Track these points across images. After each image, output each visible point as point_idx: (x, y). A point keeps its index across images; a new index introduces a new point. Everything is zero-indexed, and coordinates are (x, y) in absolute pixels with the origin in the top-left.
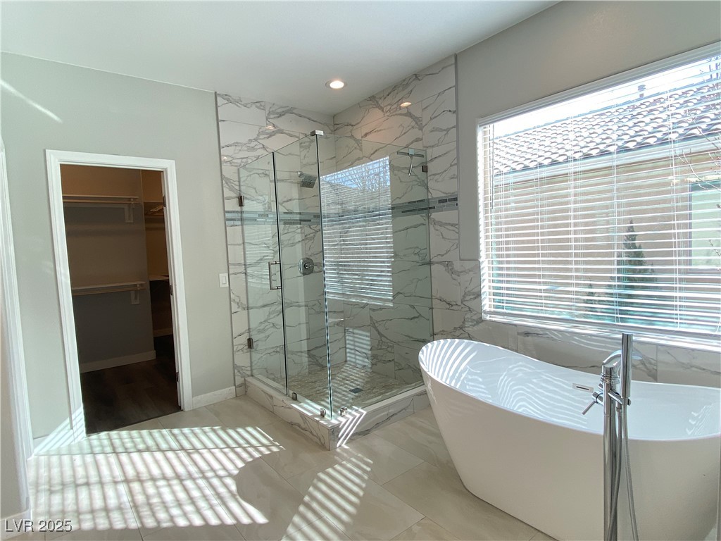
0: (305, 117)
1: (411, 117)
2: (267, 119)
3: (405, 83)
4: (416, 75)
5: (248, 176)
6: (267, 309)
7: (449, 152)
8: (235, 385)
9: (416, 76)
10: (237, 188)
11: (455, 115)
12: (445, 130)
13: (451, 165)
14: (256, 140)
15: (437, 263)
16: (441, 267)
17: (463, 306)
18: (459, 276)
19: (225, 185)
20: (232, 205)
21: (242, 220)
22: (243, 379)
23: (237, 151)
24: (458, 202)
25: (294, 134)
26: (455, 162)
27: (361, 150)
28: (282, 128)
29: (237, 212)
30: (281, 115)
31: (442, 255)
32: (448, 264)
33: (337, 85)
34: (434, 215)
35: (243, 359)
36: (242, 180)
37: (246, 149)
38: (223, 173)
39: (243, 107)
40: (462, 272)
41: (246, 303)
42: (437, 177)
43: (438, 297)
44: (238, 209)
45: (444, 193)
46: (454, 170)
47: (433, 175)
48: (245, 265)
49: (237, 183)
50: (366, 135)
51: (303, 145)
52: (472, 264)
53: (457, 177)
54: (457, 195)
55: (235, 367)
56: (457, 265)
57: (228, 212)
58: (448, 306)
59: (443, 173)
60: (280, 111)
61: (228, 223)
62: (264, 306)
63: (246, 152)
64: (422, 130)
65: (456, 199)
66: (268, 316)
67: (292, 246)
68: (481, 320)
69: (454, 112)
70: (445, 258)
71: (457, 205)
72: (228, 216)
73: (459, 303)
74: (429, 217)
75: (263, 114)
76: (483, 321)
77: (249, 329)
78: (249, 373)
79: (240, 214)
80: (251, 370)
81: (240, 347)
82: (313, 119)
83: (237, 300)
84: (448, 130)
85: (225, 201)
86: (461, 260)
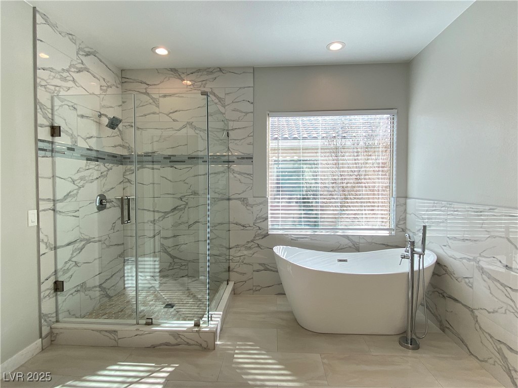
0: (104, 64)
1: (215, 96)
2: (77, 54)
3: (210, 70)
4: (220, 68)
5: (60, 106)
6: (71, 247)
7: (247, 127)
8: (41, 337)
9: (220, 70)
10: (50, 116)
11: (252, 105)
12: (244, 113)
13: (248, 136)
14: (68, 71)
15: (235, 199)
16: (239, 202)
17: (254, 226)
18: (252, 207)
19: (39, 110)
20: (44, 134)
21: (52, 151)
22: (49, 328)
23: (51, 77)
24: (254, 160)
25: (97, 76)
26: (252, 134)
27: (158, 106)
28: (88, 67)
29: (48, 142)
30: (87, 55)
31: (239, 194)
32: (244, 200)
33: (162, 51)
34: (234, 167)
35: (48, 306)
36: (56, 108)
37: (59, 77)
38: (38, 97)
39: (58, 33)
40: (254, 205)
41: (53, 243)
42: (237, 142)
43: (235, 222)
44: (50, 139)
45: (242, 153)
46: (250, 140)
47: (233, 139)
48: (54, 201)
49: (50, 111)
50: (165, 96)
51: (103, 88)
52: (262, 200)
53: (253, 145)
54: (253, 155)
55: (41, 316)
56: (251, 201)
57: (41, 141)
58: (243, 228)
59: (242, 139)
60: (87, 50)
61: (41, 153)
62: (69, 244)
63: (59, 80)
64: (225, 108)
65: (252, 158)
66: (72, 254)
67: (91, 182)
68: (267, 235)
69: (252, 103)
70: (242, 196)
71: (252, 162)
72: (41, 145)
73: (252, 225)
74: (229, 168)
75: (74, 48)
76: (269, 235)
77: (56, 271)
78: (54, 320)
79: (50, 145)
80: (57, 315)
81: (47, 292)
82: (109, 67)
83: (45, 240)
84: (247, 113)
85: (39, 128)
86: (254, 197)
